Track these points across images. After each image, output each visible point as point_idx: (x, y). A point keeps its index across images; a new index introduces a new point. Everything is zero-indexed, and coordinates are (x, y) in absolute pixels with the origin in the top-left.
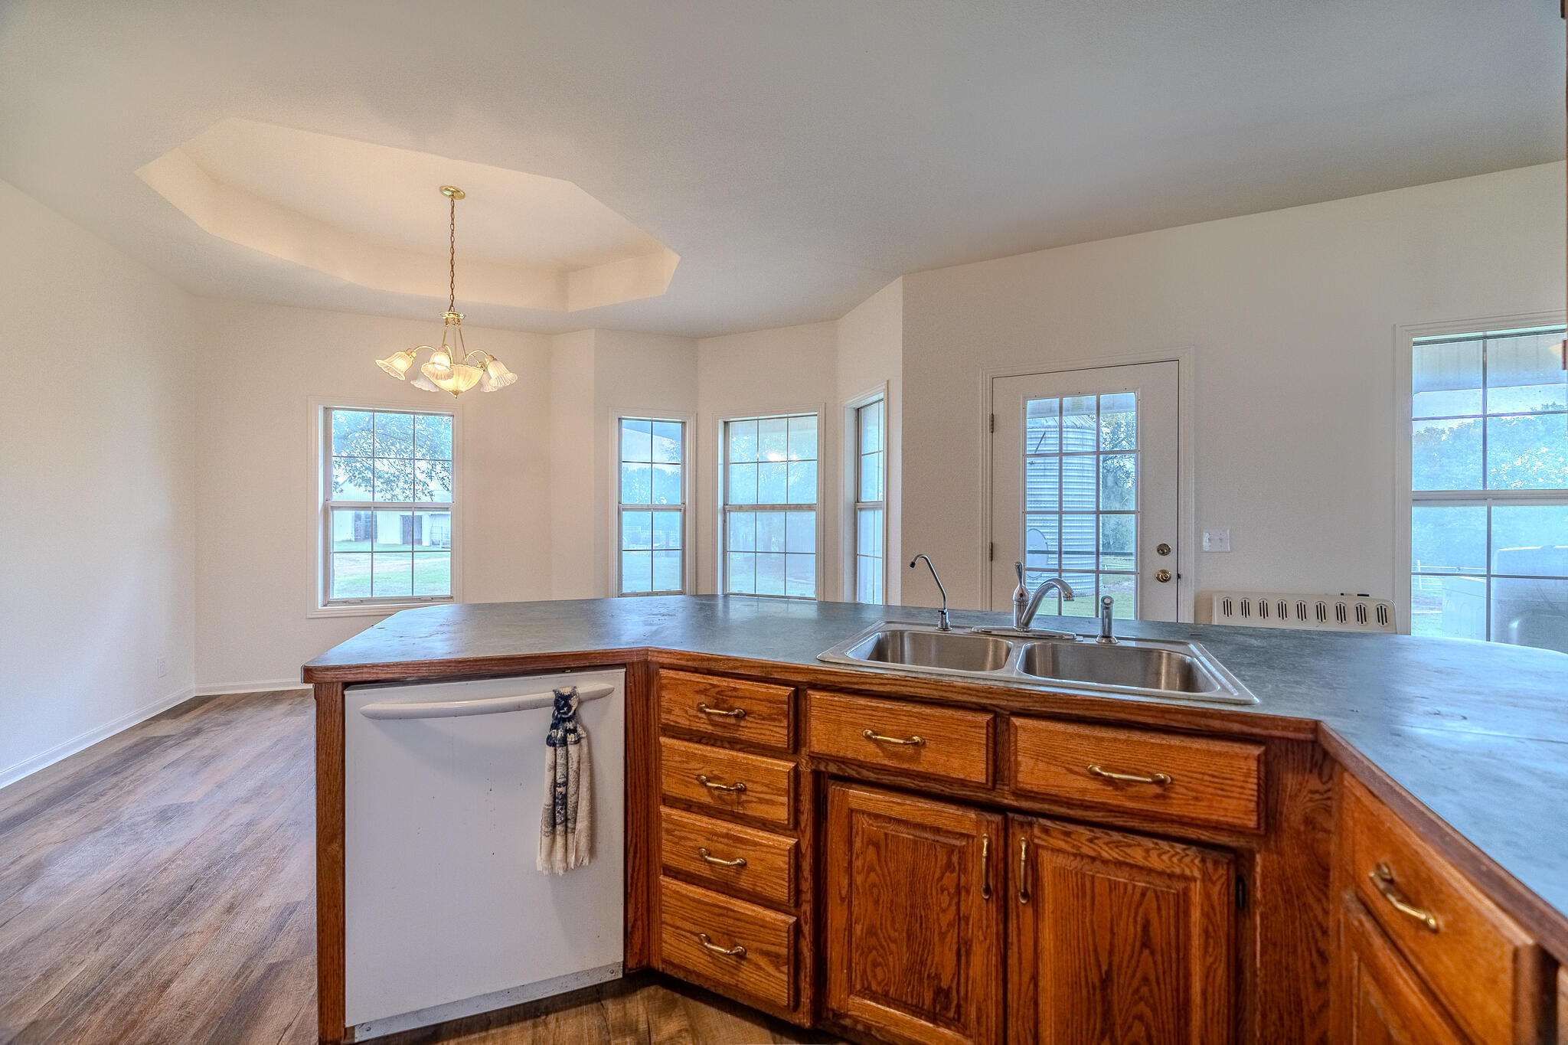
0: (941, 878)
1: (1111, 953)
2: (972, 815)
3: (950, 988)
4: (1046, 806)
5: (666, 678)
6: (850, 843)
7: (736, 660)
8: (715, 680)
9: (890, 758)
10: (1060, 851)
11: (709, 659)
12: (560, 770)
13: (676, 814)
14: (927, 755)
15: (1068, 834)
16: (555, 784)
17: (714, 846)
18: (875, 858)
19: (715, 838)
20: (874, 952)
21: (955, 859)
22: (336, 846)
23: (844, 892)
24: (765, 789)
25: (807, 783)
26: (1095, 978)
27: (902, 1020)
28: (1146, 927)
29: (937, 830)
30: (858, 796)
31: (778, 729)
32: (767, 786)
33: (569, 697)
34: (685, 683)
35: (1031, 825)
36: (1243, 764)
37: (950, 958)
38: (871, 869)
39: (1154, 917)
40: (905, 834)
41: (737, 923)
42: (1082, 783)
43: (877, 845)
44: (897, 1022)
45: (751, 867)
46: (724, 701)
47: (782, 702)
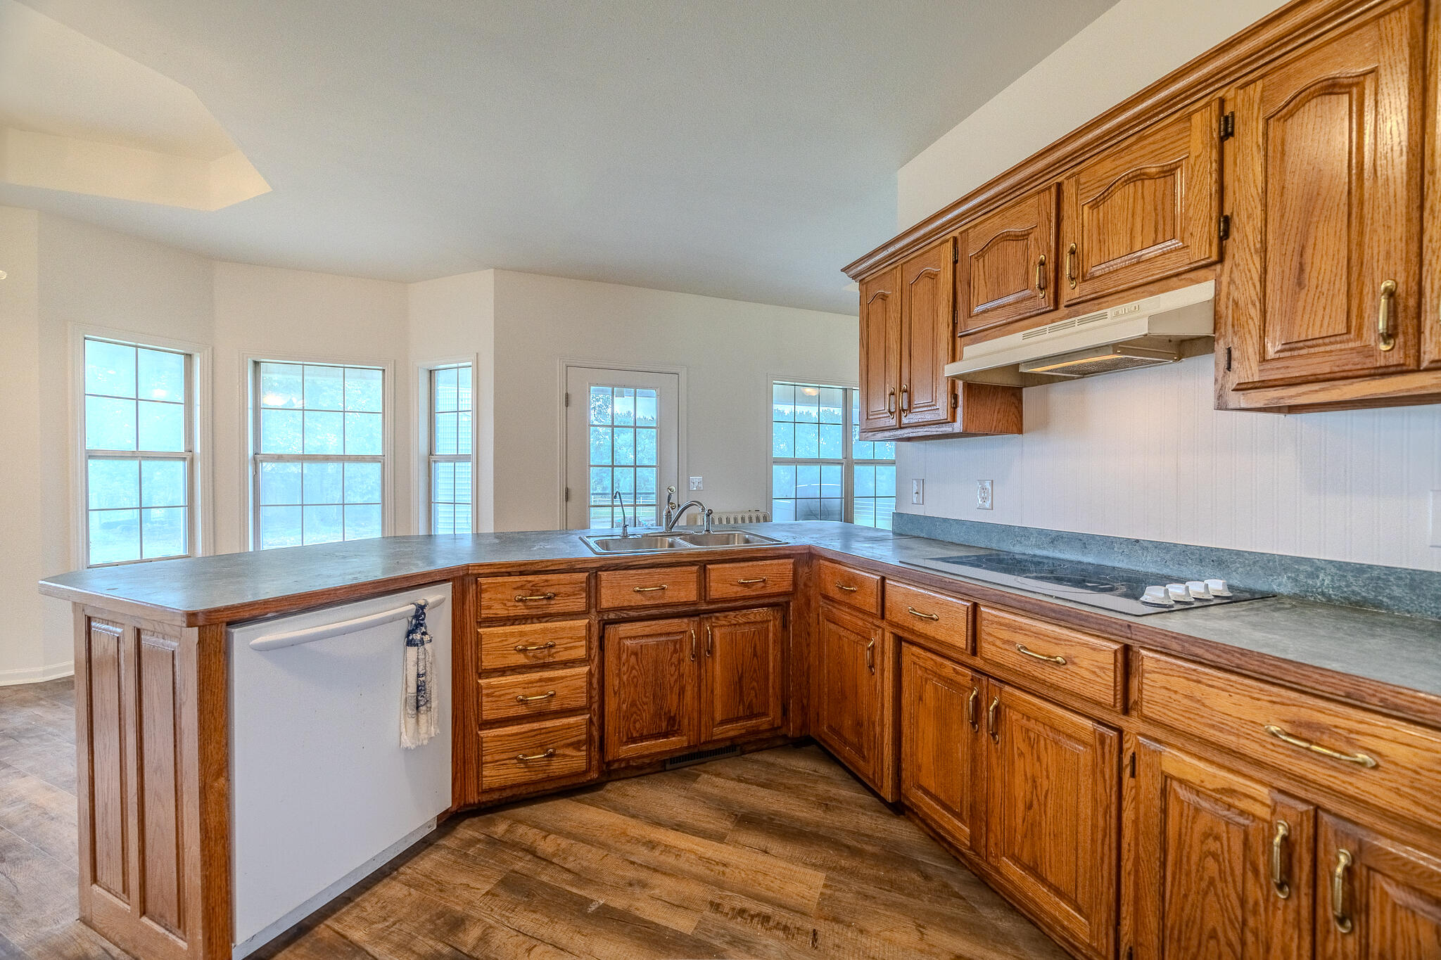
0: (671, 659)
1: (742, 665)
2: (686, 620)
3: (675, 715)
4: (720, 605)
5: (485, 584)
6: (619, 658)
7: (548, 561)
8: (530, 578)
9: (649, 600)
10: (723, 626)
11: (525, 564)
12: (421, 664)
13: (494, 681)
14: (668, 593)
15: (726, 617)
16: (418, 676)
17: (527, 692)
18: (635, 662)
19: (530, 685)
20: (635, 715)
21: (678, 646)
22: (222, 780)
23: (616, 688)
24: (569, 640)
25: (595, 630)
26: (736, 679)
27: (651, 745)
28: (755, 648)
29: (668, 634)
30: (624, 629)
31: (579, 600)
32: (571, 638)
33: (425, 606)
34: (503, 584)
35: (711, 618)
36: (789, 567)
37: (675, 697)
38: (633, 668)
39: (758, 642)
40: (652, 641)
41: (549, 735)
42: (736, 589)
43: (636, 654)
44: (647, 748)
45: (559, 694)
46: (538, 590)
47: (581, 583)
